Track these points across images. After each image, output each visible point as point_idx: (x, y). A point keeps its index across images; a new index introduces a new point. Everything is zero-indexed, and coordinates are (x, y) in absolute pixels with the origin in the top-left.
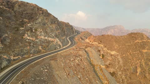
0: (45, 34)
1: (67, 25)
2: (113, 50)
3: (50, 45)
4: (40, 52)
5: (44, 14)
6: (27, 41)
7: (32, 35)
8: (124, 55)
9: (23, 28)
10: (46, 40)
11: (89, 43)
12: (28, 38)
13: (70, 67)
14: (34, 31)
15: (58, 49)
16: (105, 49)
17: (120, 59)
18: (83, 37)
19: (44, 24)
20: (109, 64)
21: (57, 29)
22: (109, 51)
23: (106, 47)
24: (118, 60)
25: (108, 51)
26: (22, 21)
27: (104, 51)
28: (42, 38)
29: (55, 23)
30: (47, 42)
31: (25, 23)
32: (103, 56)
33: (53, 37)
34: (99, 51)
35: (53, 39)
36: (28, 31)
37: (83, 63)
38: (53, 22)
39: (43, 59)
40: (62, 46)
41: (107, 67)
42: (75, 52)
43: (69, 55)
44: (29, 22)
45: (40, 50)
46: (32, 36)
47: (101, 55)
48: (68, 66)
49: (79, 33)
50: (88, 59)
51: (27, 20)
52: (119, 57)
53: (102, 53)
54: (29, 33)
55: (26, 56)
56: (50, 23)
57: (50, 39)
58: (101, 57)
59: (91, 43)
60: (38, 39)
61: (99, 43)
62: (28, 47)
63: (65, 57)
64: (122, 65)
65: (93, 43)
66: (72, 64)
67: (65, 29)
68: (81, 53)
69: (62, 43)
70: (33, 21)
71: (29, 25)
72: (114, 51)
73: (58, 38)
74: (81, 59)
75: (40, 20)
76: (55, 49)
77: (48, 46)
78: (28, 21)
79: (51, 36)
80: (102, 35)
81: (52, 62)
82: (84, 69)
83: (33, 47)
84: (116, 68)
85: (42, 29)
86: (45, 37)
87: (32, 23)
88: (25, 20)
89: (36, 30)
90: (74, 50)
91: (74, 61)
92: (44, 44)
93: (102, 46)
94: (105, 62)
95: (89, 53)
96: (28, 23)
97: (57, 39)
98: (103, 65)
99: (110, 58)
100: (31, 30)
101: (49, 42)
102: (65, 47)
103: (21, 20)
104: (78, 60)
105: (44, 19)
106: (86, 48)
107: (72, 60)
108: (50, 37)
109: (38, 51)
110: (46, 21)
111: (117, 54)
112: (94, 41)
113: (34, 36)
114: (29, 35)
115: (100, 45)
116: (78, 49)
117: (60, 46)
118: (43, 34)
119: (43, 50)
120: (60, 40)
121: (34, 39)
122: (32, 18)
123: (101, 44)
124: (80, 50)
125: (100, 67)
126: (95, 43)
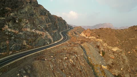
0: (31, 25)
1: (60, 19)
2: (115, 46)
3: (38, 39)
4: (24, 48)
5: (33, 4)
6: (7, 33)
7: (15, 26)
8: (129, 52)
9: (3, 18)
10: (33, 33)
11: (85, 37)
12: (9, 30)
13: (62, 70)
14: (17, 22)
15: (48, 44)
16: (105, 45)
17: (125, 58)
18: (77, 32)
19: (32, 15)
20: (113, 64)
21: (47, 22)
22: (110, 47)
23: (105, 42)
24: (122, 58)
25: (108, 47)
26: (4, 9)
27: (104, 46)
28: (27, 31)
29: (45, 14)
30: (34, 36)
31: (7, 12)
32: (104, 53)
33: (42, 30)
34: (98, 47)
35: (41, 33)
36: (9, 21)
37: (80, 63)
38: (44, 14)
39: (25, 58)
40: (52, 41)
41: (110, 67)
42: (68, 48)
43: (61, 52)
44: (12, 11)
45: (25, 45)
46: (14, 28)
47: (101, 52)
48: (60, 68)
49: (72, 28)
50: (86, 57)
51: (9, 9)
52: (123, 54)
53: (102, 49)
54: (10, 24)
55: (2, 54)
56: (39, 14)
57: (38, 32)
58: (101, 55)
59: (87, 37)
60: (22, 32)
61: (97, 38)
62: (7, 42)
63: (56, 55)
64: (129, 65)
65: (90, 38)
66: (65, 64)
67: (58, 23)
68: (76, 49)
69: (53, 37)
70: (18, 10)
71: (12, 14)
72: (117, 47)
73: (48, 31)
74: (77, 58)
75: (26, 10)
76: (44, 45)
77: (35, 41)
78: (11, 9)
79: (39, 28)
80: (100, 29)
81: (36, 63)
82: (81, 71)
83: (15, 41)
84: (122, 69)
85: (28, 20)
86: (31, 29)
87: (16, 13)
88: (6, 8)
89: (20, 21)
90: (67, 45)
91: (67, 61)
92: (30, 38)
93: (101, 40)
94: (107, 61)
95: (86, 49)
96: (11, 13)
97: (47, 33)
98: (105, 65)
99: (112, 56)
100: (14, 20)
101: (36, 36)
102: (56, 42)
103: (2, 9)
104: (73, 59)
105: (32, 8)
106: (82, 43)
107: (66, 59)
108: (39, 30)
109: (21, 47)
110: (34, 12)
111: (120, 50)
112: (91, 35)
113: (17, 27)
114: (11, 26)
115: (98, 40)
116: (72, 45)
117: (50, 41)
118: (29, 25)
119: (28, 46)
120: (51, 34)
121: (17, 31)
122: (16, 7)
123: (99, 38)
124: (74, 46)
125: (101, 67)
126: (92, 37)
